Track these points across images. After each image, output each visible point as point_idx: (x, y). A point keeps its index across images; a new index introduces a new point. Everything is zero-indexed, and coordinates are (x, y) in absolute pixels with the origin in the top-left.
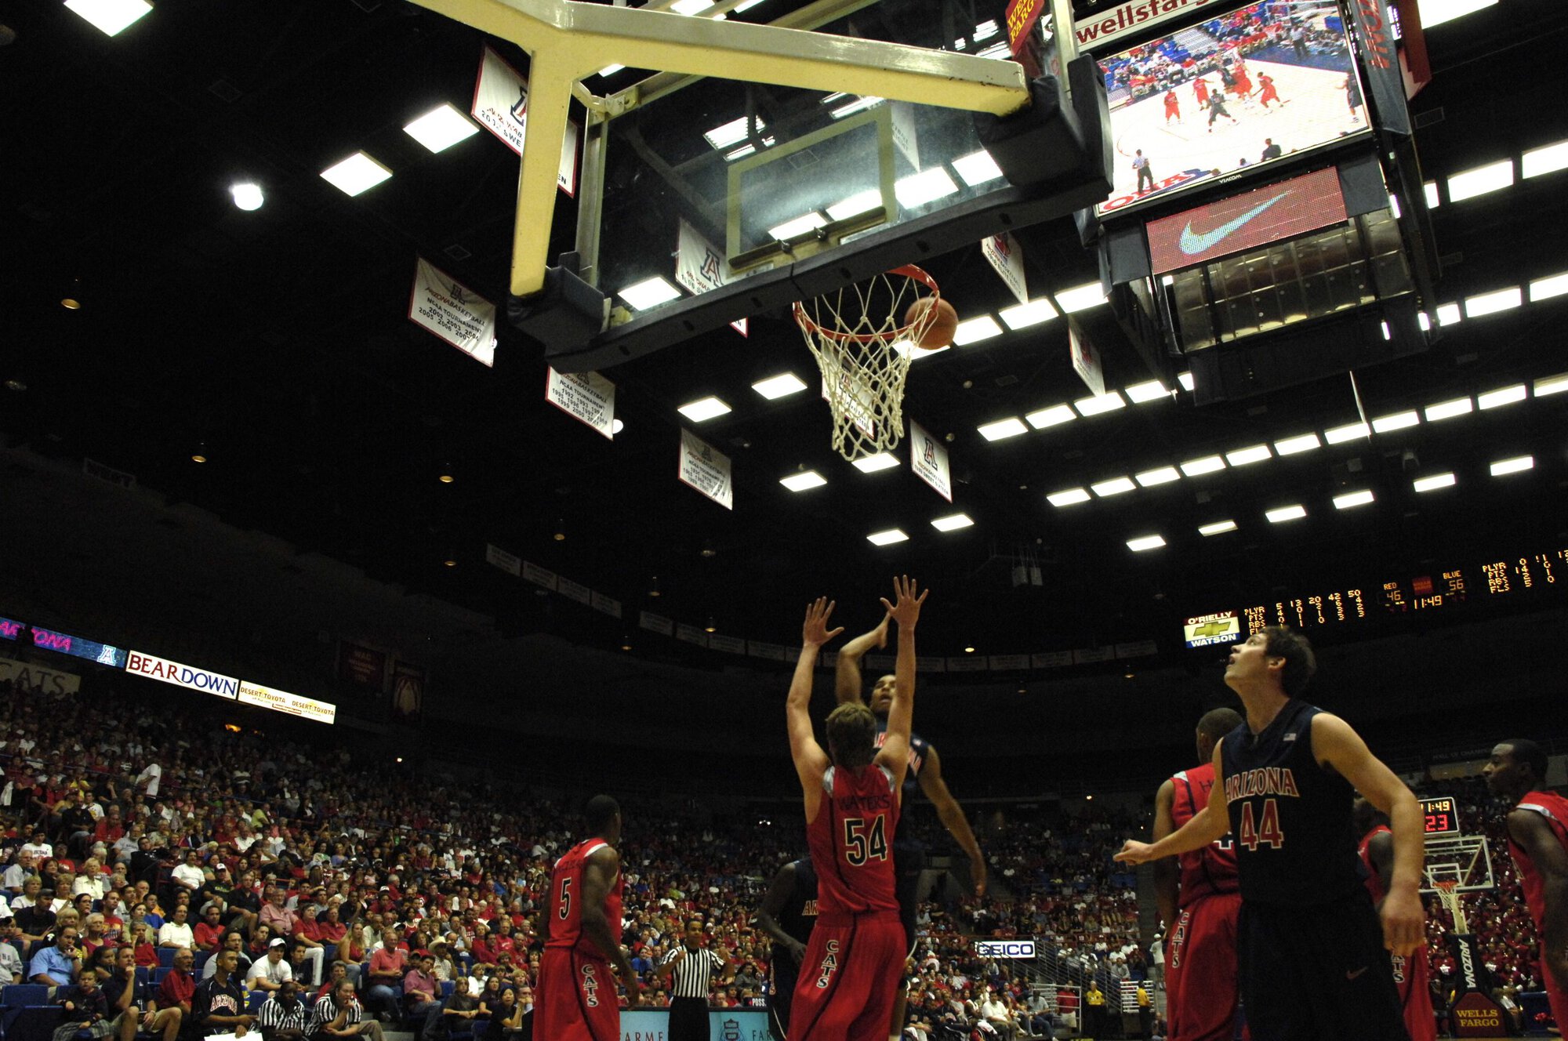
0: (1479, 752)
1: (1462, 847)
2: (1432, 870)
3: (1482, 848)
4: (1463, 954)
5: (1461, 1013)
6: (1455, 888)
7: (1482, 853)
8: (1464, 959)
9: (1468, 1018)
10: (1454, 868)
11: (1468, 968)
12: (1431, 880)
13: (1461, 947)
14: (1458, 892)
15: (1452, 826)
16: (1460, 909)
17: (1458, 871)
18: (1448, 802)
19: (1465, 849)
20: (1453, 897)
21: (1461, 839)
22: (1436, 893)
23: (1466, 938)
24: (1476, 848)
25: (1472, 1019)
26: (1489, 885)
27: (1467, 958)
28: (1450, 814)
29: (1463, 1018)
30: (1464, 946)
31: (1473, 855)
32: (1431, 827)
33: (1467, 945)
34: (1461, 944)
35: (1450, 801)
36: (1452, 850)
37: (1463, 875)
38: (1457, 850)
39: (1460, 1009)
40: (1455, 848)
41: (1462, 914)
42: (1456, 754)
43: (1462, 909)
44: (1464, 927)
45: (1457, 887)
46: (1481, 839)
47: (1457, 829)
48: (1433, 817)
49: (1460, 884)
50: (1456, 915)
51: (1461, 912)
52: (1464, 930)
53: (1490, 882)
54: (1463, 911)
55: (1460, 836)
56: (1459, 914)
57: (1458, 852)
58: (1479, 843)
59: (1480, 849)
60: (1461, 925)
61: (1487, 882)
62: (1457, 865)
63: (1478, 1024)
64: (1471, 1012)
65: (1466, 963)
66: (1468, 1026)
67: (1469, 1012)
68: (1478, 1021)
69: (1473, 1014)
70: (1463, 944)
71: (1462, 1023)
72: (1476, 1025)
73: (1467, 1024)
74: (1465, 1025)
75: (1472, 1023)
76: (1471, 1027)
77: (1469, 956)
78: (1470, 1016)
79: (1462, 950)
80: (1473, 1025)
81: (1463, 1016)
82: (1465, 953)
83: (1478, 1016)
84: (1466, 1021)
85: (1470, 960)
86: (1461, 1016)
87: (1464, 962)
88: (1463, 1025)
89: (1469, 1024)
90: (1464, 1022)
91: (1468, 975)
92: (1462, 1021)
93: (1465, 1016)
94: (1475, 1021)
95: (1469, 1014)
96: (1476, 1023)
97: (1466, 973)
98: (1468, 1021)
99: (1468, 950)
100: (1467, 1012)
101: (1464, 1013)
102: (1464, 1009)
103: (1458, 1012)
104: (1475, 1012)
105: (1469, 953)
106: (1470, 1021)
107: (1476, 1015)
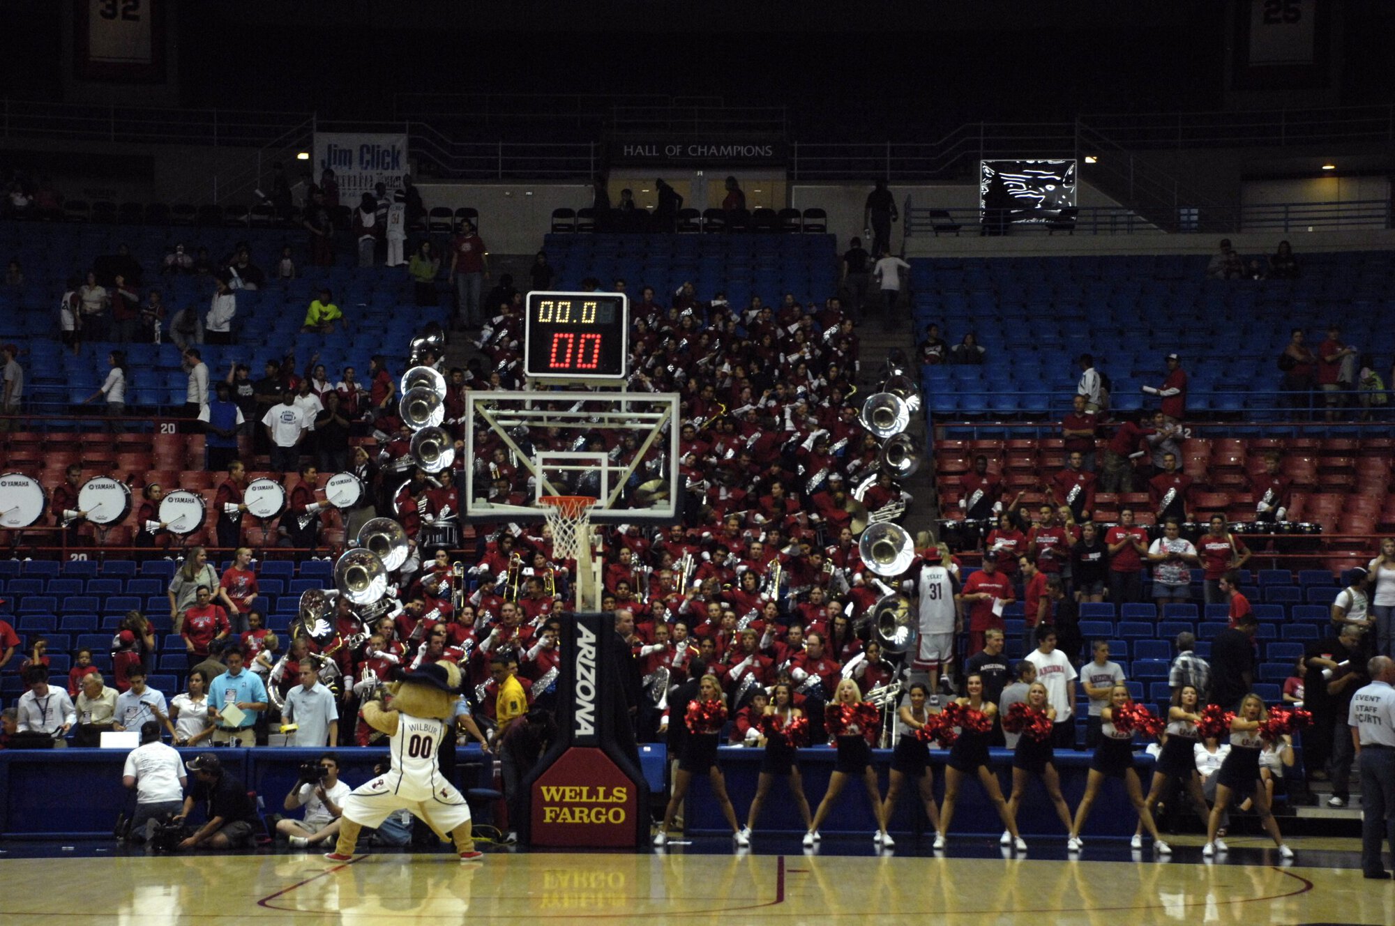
0: (730, 151)
1: (624, 414)
2: (545, 461)
3: (669, 418)
4: (579, 658)
5: (550, 793)
6: (590, 512)
7: (666, 436)
8: (580, 670)
9: (561, 804)
11: (586, 691)
12: (540, 487)
13: (580, 642)
14: (594, 520)
15: (609, 364)
16: (594, 554)
17: (605, 469)
18: (611, 305)
19: (631, 421)
20: (582, 531)
21: (625, 398)
22: (542, 518)
23: (594, 623)
24: (655, 421)
25: (571, 806)
26: (664, 510)
27: (588, 668)
28: (611, 332)
29: (552, 803)
30: (586, 640)
31: (648, 432)
33: (593, 638)
34: (580, 634)
35: (618, 302)
36: (601, 421)
37: (614, 478)
38: (611, 420)
39: (549, 784)
40: (606, 415)
41: (597, 566)
42: (677, 150)
43: (599, 554)
44: (594, 596)
45: (596, 508)
46: (670, 403)
47: (620, 373)
48: (572, 336)
49: (604, 501)
50: (582, 567)
51: (594, 561)
52: (594, 603)
53: (669, 504)
54: (599, 559)
55: (624, 390)
56: (590, 567)
57: (614, 426)
58: (662, 410)
59: (661, 423)
60: (588, 593)
61: (662, 503)
62: (603, 456)
63: (581, 818)
64: (571, 791)
65: (583, 678)
66: (560, 821)
67: (567, 789)
68: (582, 812)
69: (576, 794)
70: (584, 635)
71: (548, 815)
72: (577, 820)
73: (557, 816)
74: (554, 820)
75: (568, 816)
76: (565, 825)
77: (593, 664)
78: (567, 799)
79: (580, 649)
80: (570, 820)
81: (552, 798)
82: (584, 656)
83: (585, 799)
84: (558, 809)
85: (593, 671)
86: (547, 798)
87: (579, 677)
88: (548, 820)
89: (561, 816)
90: (551, 811)
91: (581, 707)
92: (548, 809)
93: (557, 798)
94: (577, 810)
95: (568, 794)
96: (577, 815)
97: (578, 701)
98: (561, 810)
99: (593, 649)
100: (564, 791)
101: (558, 791)
102: (558, 784)
103: (544, 789)
104: (581, 791)
105: (593, 656)
106: (566, 810)
107: (581, 798)
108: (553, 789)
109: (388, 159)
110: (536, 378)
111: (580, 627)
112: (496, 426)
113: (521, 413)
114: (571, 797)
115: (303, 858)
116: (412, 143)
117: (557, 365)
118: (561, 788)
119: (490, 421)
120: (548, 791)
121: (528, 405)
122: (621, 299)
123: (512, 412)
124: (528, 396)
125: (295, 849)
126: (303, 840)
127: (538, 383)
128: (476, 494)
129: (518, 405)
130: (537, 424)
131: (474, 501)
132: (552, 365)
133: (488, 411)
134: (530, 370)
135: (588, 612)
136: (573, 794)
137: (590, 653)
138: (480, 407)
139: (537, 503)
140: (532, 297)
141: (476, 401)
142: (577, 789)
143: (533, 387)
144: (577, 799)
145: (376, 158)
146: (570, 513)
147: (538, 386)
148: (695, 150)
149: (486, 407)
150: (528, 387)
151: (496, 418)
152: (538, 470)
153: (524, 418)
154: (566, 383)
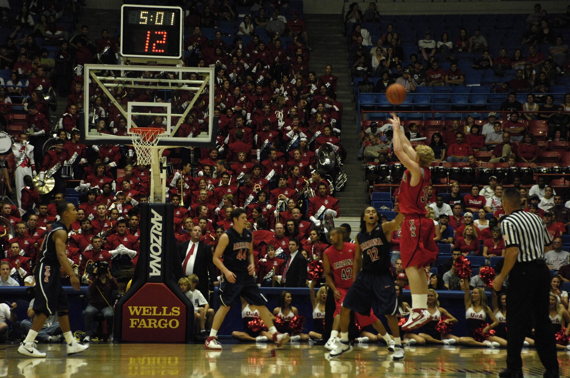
1: (180, 81)
2: (135, 109)
3: (208, 84)
4: (152, 230)
5: (133, 310)
6: (160, 138)
8: (153, 237)
9: (141, 317)
10: (163, 110)
11: (156, 249)
12: (130, 123)
13: (153, 220)
14: (161, 143)
15: (172, 50)
16: (161, 168)
17: (169, 114)
18: (173, 14)
19: (184, 84)
20: (154, 149)
21: (181, 70)
22: (130, 142)
23: (160, 209)
24: (199, 85)
25: (146, 318)
26: (205, 138)
27: (157, 236)
28: (173, 30)
29: (135, 316)
30: (157, 219)
31: (196, 91)
33: (160, 218)
34: (153, 216)
35: (177, 13)
36: (167, 84)
37: (174, 120)
38: (173, 84)
39: (133, 305)
40: (170, 81)
41: (163, 175)
43: (165, 168)
44: (162, 194)
45: (163, 136)
46: (208, 74)
47: (178, 55)
48: (149, 32)
49: (168, 132)
50: (154, 175)
51: (162, 172)
52: (161, 198)
53: (208, 134)
54: (164, 171)
55: (181, 66)
56: (159, 175)
57: (175, 88)
58: (204, 78)
59: (203, 86)
60: (158, 191)
61: (203, 133)
62: (168, 105)
63: (152, 325)
64: (146, 309)
65: (155, 242)
66: (139, 327)
67: (144, 308)
68: (153, 321)
69: (150, 311)
70: (155, 216)
71: (132, 323)
72: (150, 326)
73: (138, 324)
74: (136, 326)
75: (145, 324)
76: (143, 329)
77: (160, 234)
78: (144, 314)
79: (153, 224)
80: (145, 326)
81: (135, 313)
82: (155, 229)
83: (155, 314)
84: (138, 320)
85: (160, 238)
86: (132, 313)
87: (152, 241)
88: (132, 326)
89: (141, 324)
90: (134, 321)
91: (153, 259)
92: (132, 320)
93: (138, 313)
94: (150, 320)
95: (144, 311)
96: (150, 323)
97: (151, 256)
98: (140, 321)
99: (160, 225)
100: (142, 309)
101: (138, 309)
102: (138, 305)
103: (130, 308)
104: (153, 309)
105: (160, 229)
106: (143, 320)
107: (152, 313)
108: (136, 308)
110: (127, 57)
111: (153, 211)
112: (102, 86)
113: (118, 79)
114: (146, 313)
118: (141, 307)
119: (100, 85)
120: (133, 309)
121: (122, 74)
122: (179, 10)
123: (113, 78)
124: (122, 68)
127: (129, 61)
128: (91, 127)
129: (117, 73)
130: (128, 86)
131: (89, 131)
133: (98, 77)
134: (124, 53)
135: (158, 203)
136: (148, 311)
137: (159, 227)
138: (93, 75)
139: (129, 133)
140: (124, 8)
141: (90, 70)
142: (150, 308)
143: (125, 64)
144: (150, 314)
146: (148, 138)
147: (128, 62)
149: (98, 74)
150: (122, 63)
151: (103, 81)
152: (129, 115)
153: (120, 82)
154: (145, 62)
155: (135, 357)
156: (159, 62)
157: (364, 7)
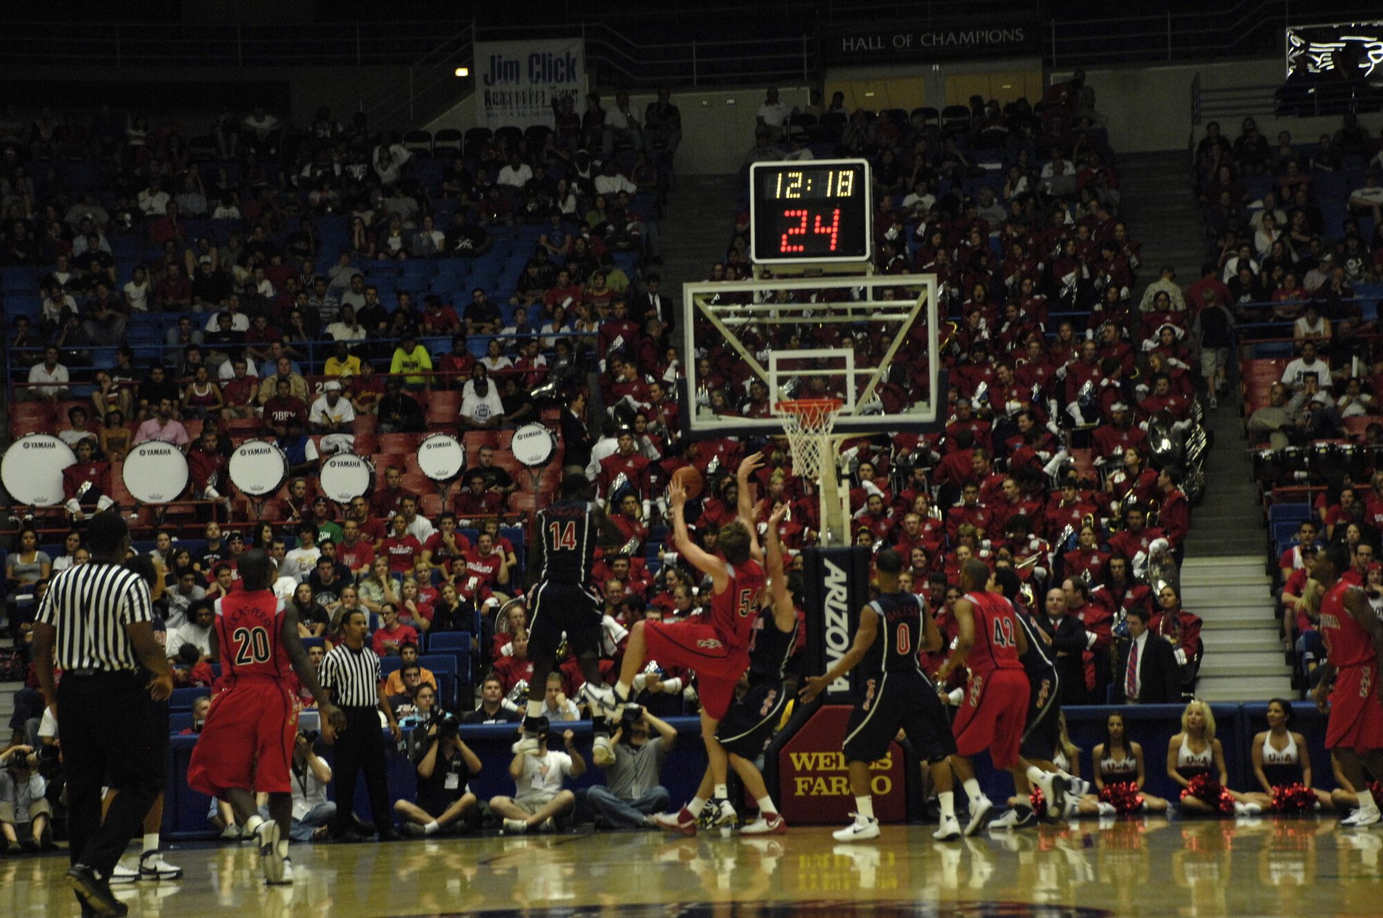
0: (969, 38)
1: (870, 303)
2: (782, 364)
4: (828, 600)
5: (801, 760)
6: (834, 418)
8: (829, 615)
9: (815, 774)
10: (840, 362)
11: (837, 639)
12: (776, 392)
13: (828, 582)
14: (838, 429)
15: (851, 244)
16: (840, 477)
17: (850, 371)
18: (850, 174)
19: (877, 310)
20: (824, 440)
21: (870, 282)
22: (779, 430)
23: (844, 558)
24: (907, 310)
25: (826, 775)
26: (923, 413)
27: (838, 612)
28: (852, 206)
29: (804, 772)
30: (835, 579)
31: (900, 324)
32: (793, 240)
33: (843, 577)
34: (828, 572)
35: (859, 171)
36: (843, 312)
37: (862, 381)
38: (856, 312)
39: (799, 750)
40: (849, 306)
41: (844, 491)
42: (907, 40)
43: (846, 477)
44: (842, 527)
45: (841, 415)
46: (925, 286)
47: (863, 253)
48: (805, 213)
49: (850, 406)
50: (826, 492)
51: (840, 485)
52: (842, 535)
53: (929, 405)
54: (846, 483)
55: (869, 274)
56: (836, 492)
57: (859, 318)
58: (916, 296)
59: (915, 311)
60: (835, 523)
61: (920, 405)
62: (848, 353)
63: (839, 789)
64: (826, 758)
65: (834, 623)
66: (814, 793)
67: (821, 755)
68: (839, 782)
69: (832, 761)
70: (833, 573)
71: (800, 787)
72: (834, 792)
73: (811, 788)
74: (807, 792)
75: (824, 787)
76: (820, 798)
77: (844, 607)
78: (821, 767)
79: (829, 590)
80: (825, 792)
81: (804, 766)
82: (834, 598)
83: (842, 767)
84: (811, 780)
85: (845, 616)
86: (798, 767)
87: (828, 623)
88: (800, 792)
89: (816, 787)
90: (803, 783)
91: (832, 659)
92: (799, 780)
93: (809, 767)
94: (834, 780)
95: (822, 761)
96: (834, 786)
97: (829, 652)
98: (815, 781)
99: (844, 590)
100: (817, 759)
101: (810, 758)
102: (809, 750)
103: (793, 756)
104: (837, 757)
105: (844, 598)
106: (820, 780)
107: (838, 765)
108: (804, 756)
109: (562, 70)
110: (764, 265)
111: (827, 563)
112: (719, 324)
113: (750, 307)
114: (826, 765)
115: (521, 844)
116: (589, 49)
117: (789, 248)
118: (814, 755)
119: (714, 320)
120: (799, 758)
121: (756, 298)
122: (862, 166)
123: (739, 307)
124: (755, 286)
125: (512, 833)
126: (520, 824)
127: (766, 272)
128: (702, 404)
129: (745, 298)
130: (766, 320)
131: (698, 412)
132: (783, 249)
133: (711, 308)
134: (758, 256)
135: (837, 546)
136: (828, 761)
137: (841, 594)
138: (701, 303)
139: (773, 411)
141: (695, 295)
142: (833, 755)
143: (762, 277)
144: (833, 767)
145: (548, 69)
146: (811, 421)
147: (767, 274)
148: (929, 40)
149: (708, 302)
150: (756, 276)
151: (720, 315)
152: (771, 376)
153: (754, 314)
154: (800, 270)
155: (809, 853)
156: (827, 270)
157: (1231, 130)
